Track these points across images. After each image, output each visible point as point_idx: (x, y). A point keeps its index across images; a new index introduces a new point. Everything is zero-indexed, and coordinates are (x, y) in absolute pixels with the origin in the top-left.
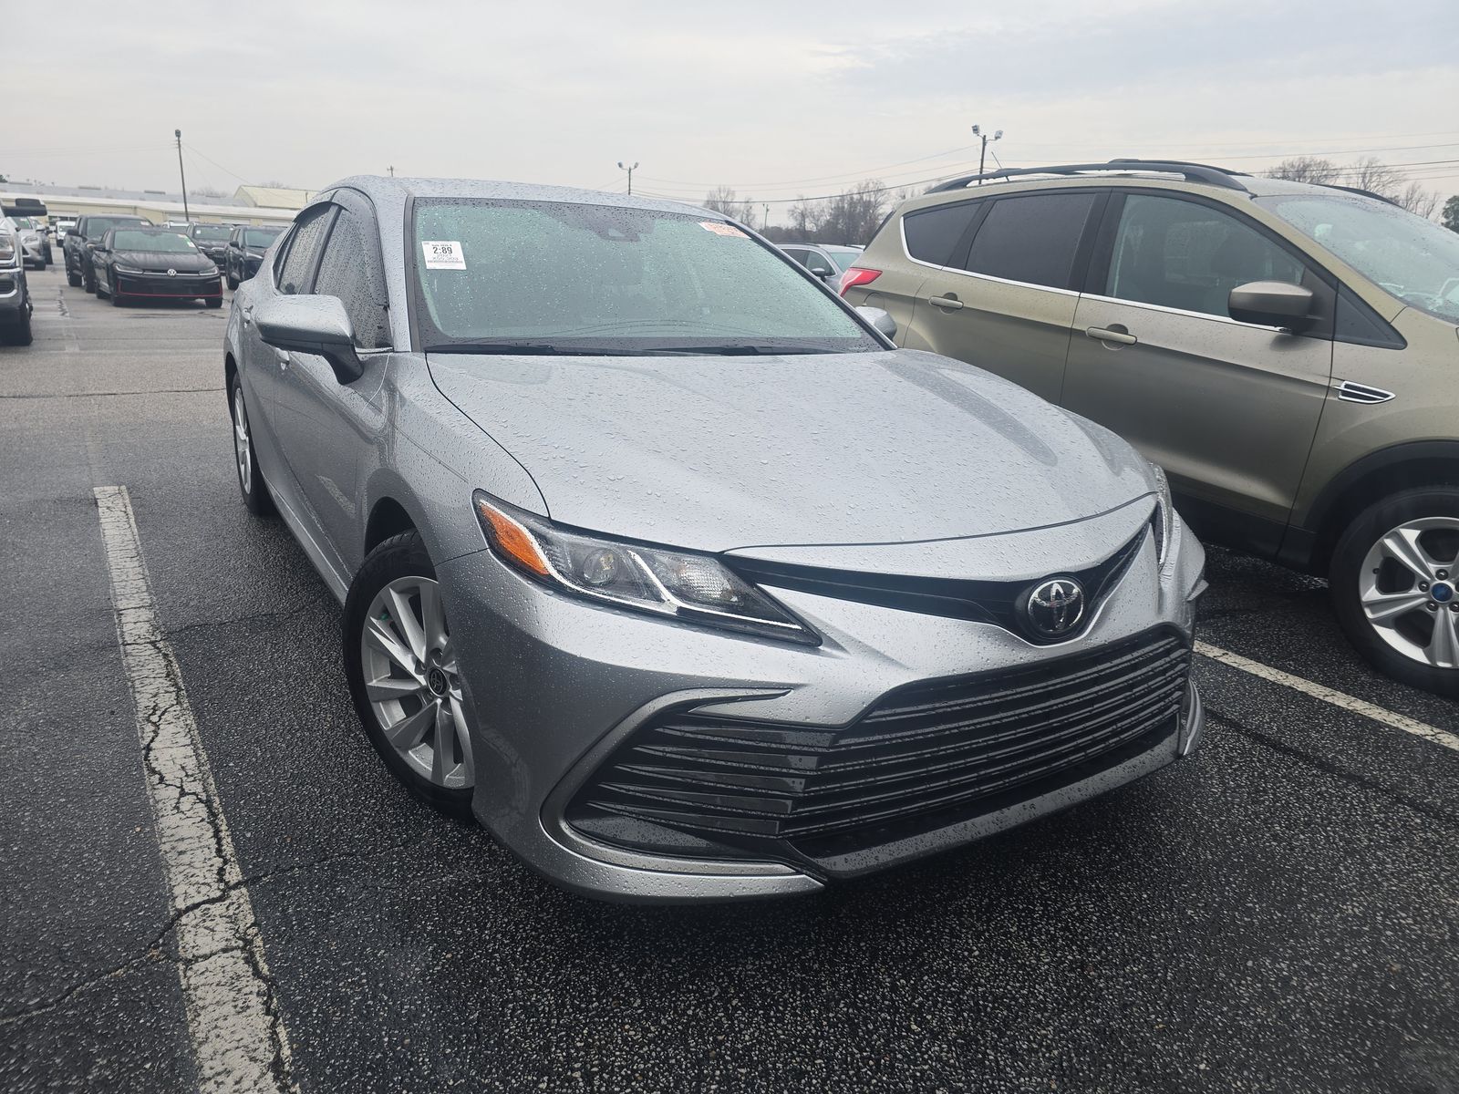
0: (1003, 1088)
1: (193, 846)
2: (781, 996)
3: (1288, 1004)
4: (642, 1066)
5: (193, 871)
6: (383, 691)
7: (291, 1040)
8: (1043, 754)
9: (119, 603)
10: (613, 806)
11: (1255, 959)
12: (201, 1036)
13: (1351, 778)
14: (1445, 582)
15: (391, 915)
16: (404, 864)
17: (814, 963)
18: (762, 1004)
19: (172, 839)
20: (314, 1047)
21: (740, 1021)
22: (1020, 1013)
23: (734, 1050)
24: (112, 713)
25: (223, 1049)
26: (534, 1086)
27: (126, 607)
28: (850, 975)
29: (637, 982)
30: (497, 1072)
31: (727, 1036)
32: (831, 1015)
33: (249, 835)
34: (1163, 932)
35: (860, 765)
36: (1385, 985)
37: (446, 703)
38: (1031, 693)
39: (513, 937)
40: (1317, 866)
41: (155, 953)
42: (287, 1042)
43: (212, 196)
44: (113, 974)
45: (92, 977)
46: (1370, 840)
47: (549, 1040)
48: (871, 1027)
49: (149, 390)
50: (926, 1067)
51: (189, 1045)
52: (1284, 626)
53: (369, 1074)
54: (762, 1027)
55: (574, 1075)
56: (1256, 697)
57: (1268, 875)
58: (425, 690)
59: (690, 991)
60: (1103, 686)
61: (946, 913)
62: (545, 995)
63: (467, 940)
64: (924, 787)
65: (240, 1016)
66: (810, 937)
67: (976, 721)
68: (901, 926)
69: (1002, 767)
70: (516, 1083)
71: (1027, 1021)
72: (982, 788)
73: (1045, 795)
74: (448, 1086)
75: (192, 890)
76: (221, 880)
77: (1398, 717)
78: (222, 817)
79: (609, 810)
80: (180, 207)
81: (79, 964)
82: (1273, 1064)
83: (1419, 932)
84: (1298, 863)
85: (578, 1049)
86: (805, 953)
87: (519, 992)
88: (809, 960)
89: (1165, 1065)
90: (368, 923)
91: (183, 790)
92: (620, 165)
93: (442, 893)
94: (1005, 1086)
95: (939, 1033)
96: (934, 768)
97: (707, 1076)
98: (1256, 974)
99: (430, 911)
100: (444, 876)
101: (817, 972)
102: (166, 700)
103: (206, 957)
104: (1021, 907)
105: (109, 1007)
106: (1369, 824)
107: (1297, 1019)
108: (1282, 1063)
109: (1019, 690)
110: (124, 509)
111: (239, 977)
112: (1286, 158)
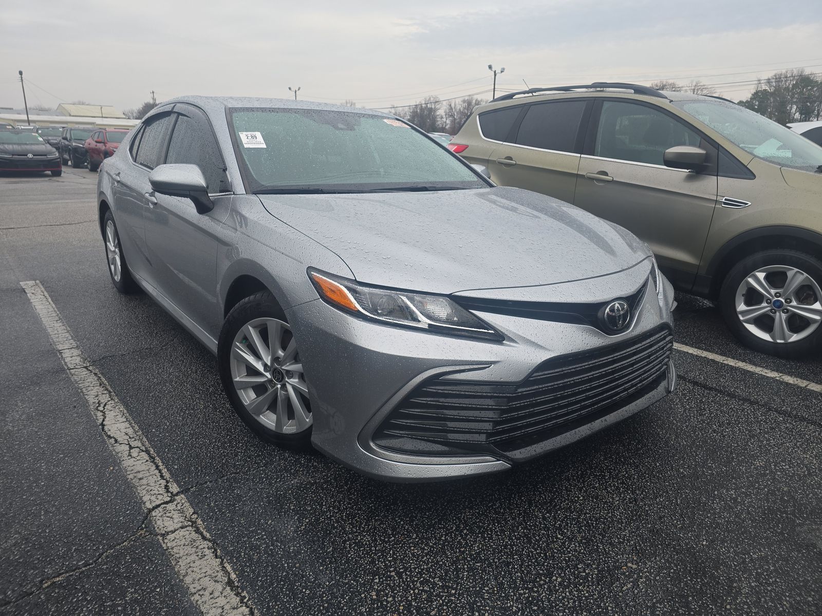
0: (610, 561)
1: (146, 475)
2: (488, 527)
3: (739, 511)
4: (426, 567)
5: (151, 488)
6: (244, 383)
7: (234, 570)
8: (610, 393)
9: (58, 346)
10: (398, 432)
11: (718, 491)
12: (183, 572)
13: (745, 400)
14: (779, 299)
15: (269, 502)
16: (268, 476)
17: (501, 509)
18: (479, 531)
19: (133, 472)
20: (248, 572)
21: (470, 541)
22: (610, 525)
23: (471, 555)
24: (75, 407)
25: (198, 578)
26: (372, 582)
27: (63, 348)
28: (520, 514)
29: (412, 526)
30: (350, 576)
31: (466, 548)
32: (516, 534)
33: (176, 467)
34: (671, 481)
35: (527, 402)
36: (782, 498)
37: (284, 387)
38: (607, 361)
39: (339, 508)
40: (738, 444)
41: (143, 532)
42: (232, 571)
43: (42, 110)
44: (122, 545)
45: (110, 547)
46: (760, 430)
47: (373, 558)
48: (537, 538)
49: (33, 225)
50: (570, 555)
51: (178, 577)
52: (695, 327)
53: (282, 583)
54: (482, 542)
55: (391, 574)
56: (690, 363)
57: (715, 450)
58: (270, 381)
59: (440, 528)
60: (638, 356)
61: (561, 480)
62: (365, 536)
63: (315, 512)
64: (556, 413)
65: (202, 560)
66: (495, 497)
67: (581, 376)
68: (540, 488)
69: (592, 401)
70: (362, 580)
71: (615, 529)
72: (582, 412)
73: (611, 415)
74: (326, 585)
75: (153, 498)
76: (168, 491)
77: (761, 369)
78: (157, 458)
79: (396, 434)
80: (24, 117)
81: (101, 542)
82: (738, 539)
83: (793, 472)
84: (728, 443)
85: (390, 561)
86: (495, 505)
87: (350, 536)
88: (498, 508)
89: (687, 544)
90: (257, 507)
91: (130, 446)
92: (290, 89)
93: (294, 489)
94: (611, 560)
95: (572, 538)
96: (561, 402)
97: (460, 569)
98: (720, 497)
99: (290, 499)
100: (292, 480)
101: (503, 514)
102: (104, 398)
103: (173, 532)
104: (598, 474)
105: (126, 562)
106: (758, 422)
107: (745, 517)
108: (742, 538)
109: (601, 359)
110: (42, 294)
111: (194, 541)
112: (653, 82)
